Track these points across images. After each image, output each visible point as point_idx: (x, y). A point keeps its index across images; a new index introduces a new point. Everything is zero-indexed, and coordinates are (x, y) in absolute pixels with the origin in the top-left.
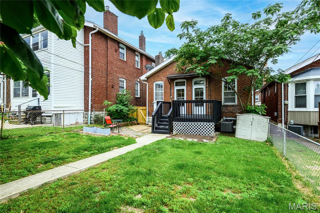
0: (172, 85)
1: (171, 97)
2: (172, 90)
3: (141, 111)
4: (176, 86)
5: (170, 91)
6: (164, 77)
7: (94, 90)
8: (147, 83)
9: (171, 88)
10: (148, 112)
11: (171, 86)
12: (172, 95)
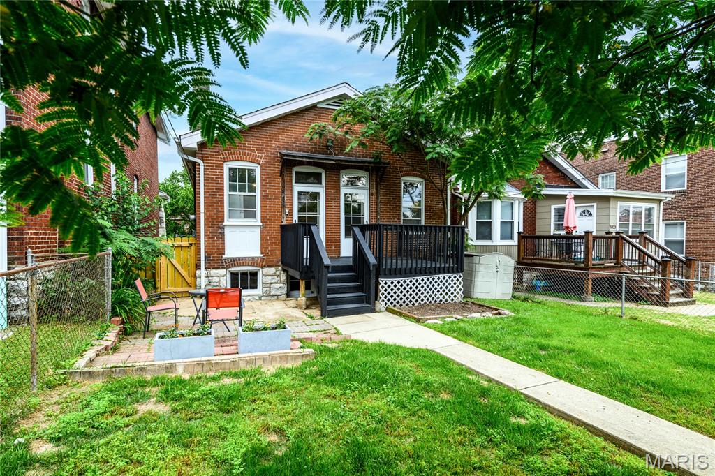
0: (287, 178)
1: (287, 211)
2: (287, 192)
4: (296, 182)
5: (281, 195)
6: (261, 151)
8: (201, 162)
9: (283, 187)
10: (206, 256)
11: (283, 182)
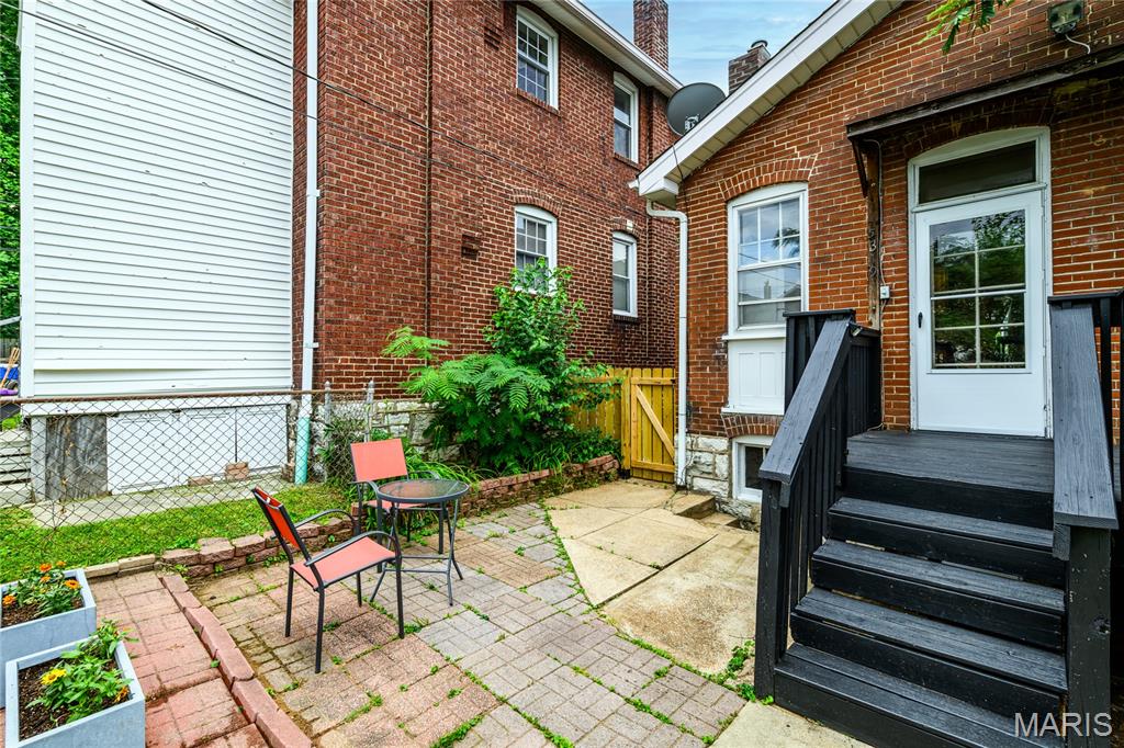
0: (889, 195)
1: (885, 291)
2: (890, 235)
3: (643, 396)
4: (923, 199)
5: (865, 249)
6: (808, 148)
7: (337, 260)
8: (682, 216)
9: (875, 224)
10: (688, 407)
11: (875, 209)
12: (892, 272)
